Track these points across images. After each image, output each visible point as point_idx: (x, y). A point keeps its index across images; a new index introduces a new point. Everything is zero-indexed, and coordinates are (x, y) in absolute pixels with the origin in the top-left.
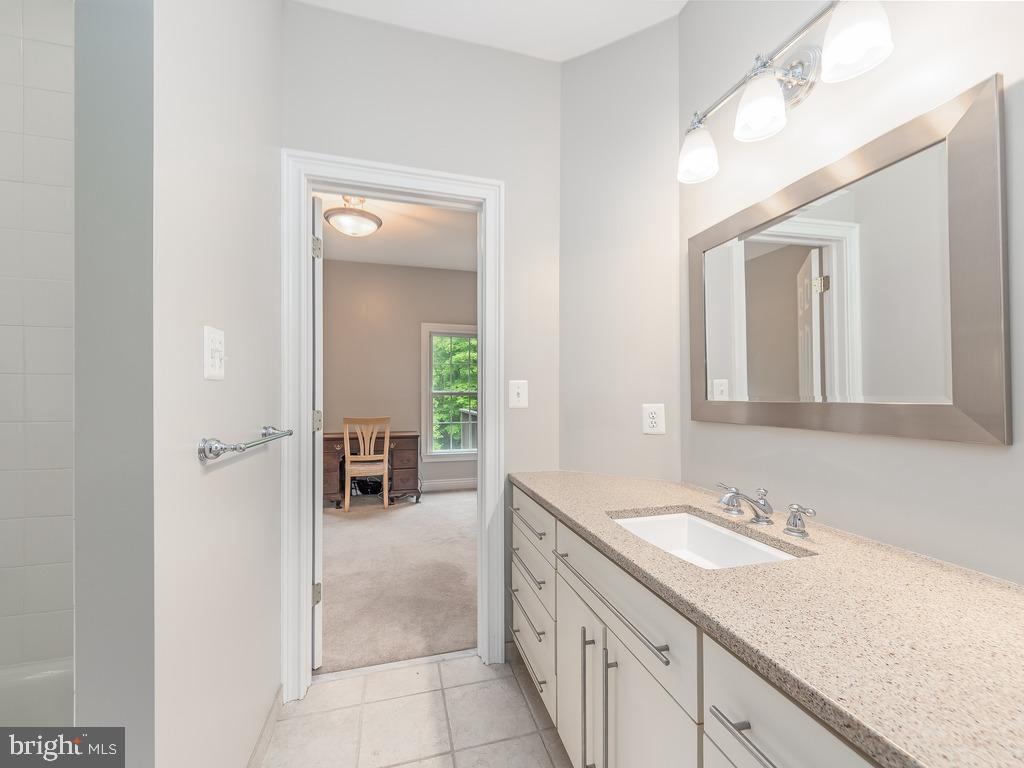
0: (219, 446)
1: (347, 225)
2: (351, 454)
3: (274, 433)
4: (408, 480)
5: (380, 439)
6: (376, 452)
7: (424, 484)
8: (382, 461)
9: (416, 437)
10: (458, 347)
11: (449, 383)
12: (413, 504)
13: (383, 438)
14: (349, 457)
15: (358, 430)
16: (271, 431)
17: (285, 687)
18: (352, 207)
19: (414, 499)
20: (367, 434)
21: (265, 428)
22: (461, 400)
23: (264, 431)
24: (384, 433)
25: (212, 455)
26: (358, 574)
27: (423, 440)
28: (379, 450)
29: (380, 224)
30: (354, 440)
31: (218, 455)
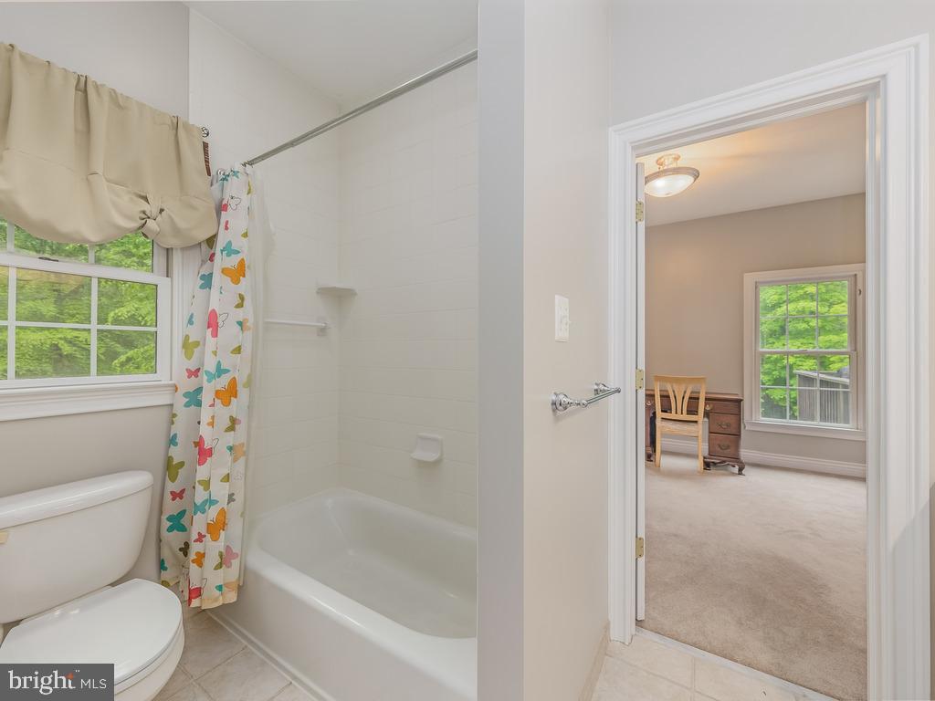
0: (567, 400)
1: (661, 187)
2: (662, 411)
3: (604, 391)
4: (728, 447)
5: (694, 400)
6: (689, 412)
7: (745, 454)
8: (696, 422)
9: (739, 401)
10: (785, 298)
11: (771, 340)
12: (733, 474)
13: (698, 399)
14: (659, 415)
15: (669, 388)
16: (602, 387)
17: (612, 626)
18: (665, 168)
19: (736, 470)
20: (679, 393)
21: (596, 384)
22: (792, 360)
23: (596, 387)
24: (699, 393)
25: (560, 408)
26: (675, 535)
27: (746, 406)
28: (692, 410)
29: (696, 175)
30: (665, 397)
31: (565, 408)
